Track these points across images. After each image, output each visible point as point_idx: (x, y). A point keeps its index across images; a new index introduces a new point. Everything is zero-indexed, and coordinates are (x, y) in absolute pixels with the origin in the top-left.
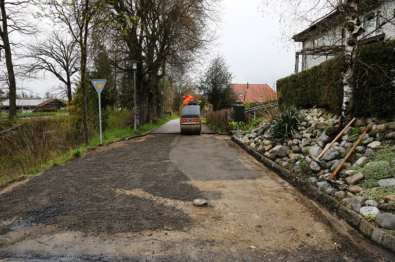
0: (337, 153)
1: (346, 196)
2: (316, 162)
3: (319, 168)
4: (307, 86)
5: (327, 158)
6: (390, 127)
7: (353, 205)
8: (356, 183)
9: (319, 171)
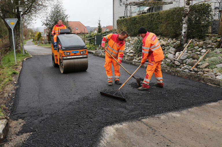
0: (187, 56)
1: (204, 73)
2: (178, 61)
3: (179, 64)
4: (144, 23)
5: (183, 59)
6: (207, 42)
7: (212, 76)
8: (206, 67)
9: (180, 65)
